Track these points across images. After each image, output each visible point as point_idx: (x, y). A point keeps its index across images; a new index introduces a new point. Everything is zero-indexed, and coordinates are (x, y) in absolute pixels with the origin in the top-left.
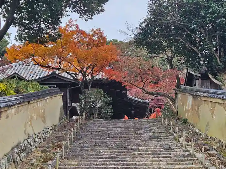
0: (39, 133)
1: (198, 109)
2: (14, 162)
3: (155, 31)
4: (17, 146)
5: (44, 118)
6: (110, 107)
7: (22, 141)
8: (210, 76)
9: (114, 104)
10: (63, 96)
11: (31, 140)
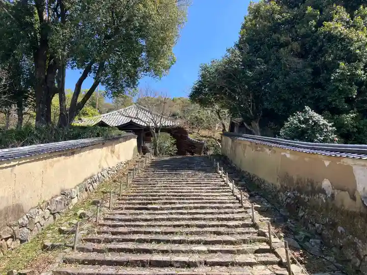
0: (113, 167)
1: (235, 148)
2: (86, 190)
3: (205, 91)
4: (91, 178)
5: (119, 155)
6: (175, 146)
7: (96, 174)
8: (245, 125)
9: (178, 144)
10: (137, 139)
11: (105, 173)
